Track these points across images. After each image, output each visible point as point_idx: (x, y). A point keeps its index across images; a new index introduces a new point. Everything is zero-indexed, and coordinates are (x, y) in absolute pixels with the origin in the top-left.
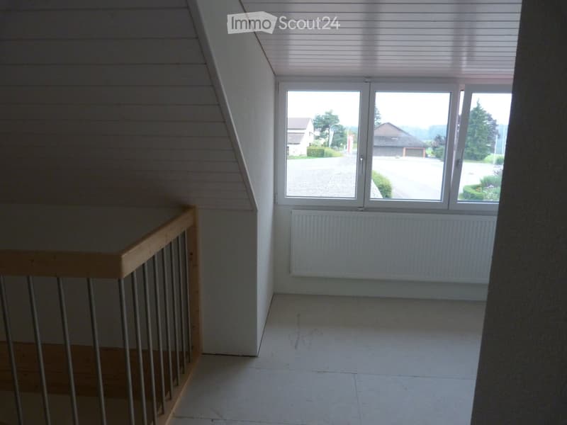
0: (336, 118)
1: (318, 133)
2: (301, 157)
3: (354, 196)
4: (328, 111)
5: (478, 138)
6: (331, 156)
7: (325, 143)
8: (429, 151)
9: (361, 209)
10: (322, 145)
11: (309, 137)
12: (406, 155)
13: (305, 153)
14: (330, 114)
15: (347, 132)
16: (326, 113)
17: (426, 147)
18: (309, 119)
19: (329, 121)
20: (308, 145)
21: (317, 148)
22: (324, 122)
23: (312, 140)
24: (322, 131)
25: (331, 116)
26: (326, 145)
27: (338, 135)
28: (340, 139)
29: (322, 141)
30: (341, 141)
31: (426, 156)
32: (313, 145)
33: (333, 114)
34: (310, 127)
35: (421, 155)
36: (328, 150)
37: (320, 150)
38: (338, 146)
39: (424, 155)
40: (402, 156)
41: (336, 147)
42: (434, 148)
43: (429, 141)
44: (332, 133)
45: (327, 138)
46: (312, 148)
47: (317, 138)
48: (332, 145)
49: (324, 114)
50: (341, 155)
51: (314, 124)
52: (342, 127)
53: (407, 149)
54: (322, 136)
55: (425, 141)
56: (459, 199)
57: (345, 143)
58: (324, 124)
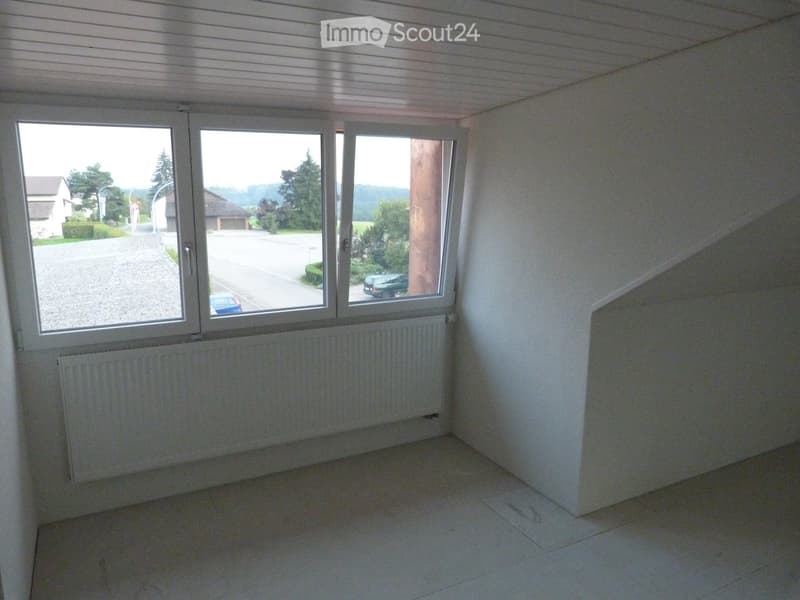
0: (107, 177)
1: (78, 201)
2: (53, 240)
3: (180, 316)
4: (92, 166)
5: (313, 200)
6: (105, 236)
7: (92, 216)
8: (253, 221)
9: (195, 337)
10: (88, 219)
11: (63, 208)
12: (222, 229)
13: (59, 233)
14: (95, 170)
15: (128, 197)
16: (89, 169)
17: (248, 216)
18: (60, 178)
19: (94, 182)
20: (64, 220)
21: (80, 224)
22: (87, 183)
23: (69, 212)
24: (84, 198)
25: (99, 173)
26: (94, 218)
27: (113, 203)
28: (117, 208)
29: (88, 213)
30: (120, 212)
31: (250, 228)
32: (73, 220)
33: (101, 170)
34: (64, 191)
35: (243, 228)
36: (100, 226)
37: (87, 227)
38: (116, 218)
39: (247, 226)
40: (216, 229)
41: (112, 221)
42: (259, 216)
43: (251, 207)
44: (102, 200)
45: (96, 209)
46: (70, 224)
47: (78, 208)
48: (106, 218)
49: (86, 171)
50: (122, 234)
51: (70, 187)
52: (118, 188)
53: (222, 220)
54: (86, 205)
55: (245, 208)
56: (350, 300)
57: (127, 213)
58: (87, 185)
